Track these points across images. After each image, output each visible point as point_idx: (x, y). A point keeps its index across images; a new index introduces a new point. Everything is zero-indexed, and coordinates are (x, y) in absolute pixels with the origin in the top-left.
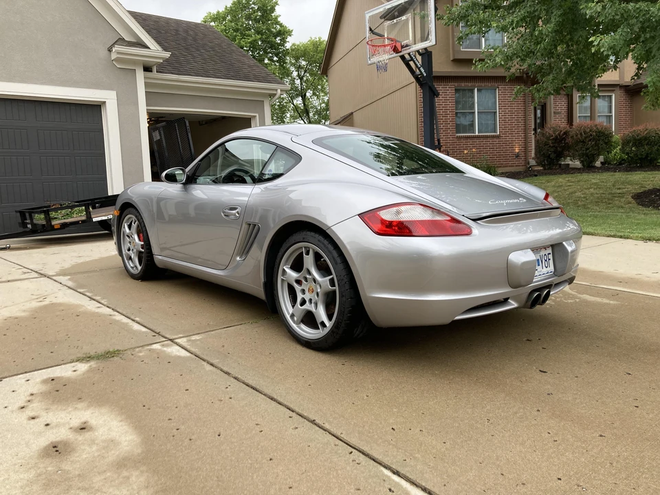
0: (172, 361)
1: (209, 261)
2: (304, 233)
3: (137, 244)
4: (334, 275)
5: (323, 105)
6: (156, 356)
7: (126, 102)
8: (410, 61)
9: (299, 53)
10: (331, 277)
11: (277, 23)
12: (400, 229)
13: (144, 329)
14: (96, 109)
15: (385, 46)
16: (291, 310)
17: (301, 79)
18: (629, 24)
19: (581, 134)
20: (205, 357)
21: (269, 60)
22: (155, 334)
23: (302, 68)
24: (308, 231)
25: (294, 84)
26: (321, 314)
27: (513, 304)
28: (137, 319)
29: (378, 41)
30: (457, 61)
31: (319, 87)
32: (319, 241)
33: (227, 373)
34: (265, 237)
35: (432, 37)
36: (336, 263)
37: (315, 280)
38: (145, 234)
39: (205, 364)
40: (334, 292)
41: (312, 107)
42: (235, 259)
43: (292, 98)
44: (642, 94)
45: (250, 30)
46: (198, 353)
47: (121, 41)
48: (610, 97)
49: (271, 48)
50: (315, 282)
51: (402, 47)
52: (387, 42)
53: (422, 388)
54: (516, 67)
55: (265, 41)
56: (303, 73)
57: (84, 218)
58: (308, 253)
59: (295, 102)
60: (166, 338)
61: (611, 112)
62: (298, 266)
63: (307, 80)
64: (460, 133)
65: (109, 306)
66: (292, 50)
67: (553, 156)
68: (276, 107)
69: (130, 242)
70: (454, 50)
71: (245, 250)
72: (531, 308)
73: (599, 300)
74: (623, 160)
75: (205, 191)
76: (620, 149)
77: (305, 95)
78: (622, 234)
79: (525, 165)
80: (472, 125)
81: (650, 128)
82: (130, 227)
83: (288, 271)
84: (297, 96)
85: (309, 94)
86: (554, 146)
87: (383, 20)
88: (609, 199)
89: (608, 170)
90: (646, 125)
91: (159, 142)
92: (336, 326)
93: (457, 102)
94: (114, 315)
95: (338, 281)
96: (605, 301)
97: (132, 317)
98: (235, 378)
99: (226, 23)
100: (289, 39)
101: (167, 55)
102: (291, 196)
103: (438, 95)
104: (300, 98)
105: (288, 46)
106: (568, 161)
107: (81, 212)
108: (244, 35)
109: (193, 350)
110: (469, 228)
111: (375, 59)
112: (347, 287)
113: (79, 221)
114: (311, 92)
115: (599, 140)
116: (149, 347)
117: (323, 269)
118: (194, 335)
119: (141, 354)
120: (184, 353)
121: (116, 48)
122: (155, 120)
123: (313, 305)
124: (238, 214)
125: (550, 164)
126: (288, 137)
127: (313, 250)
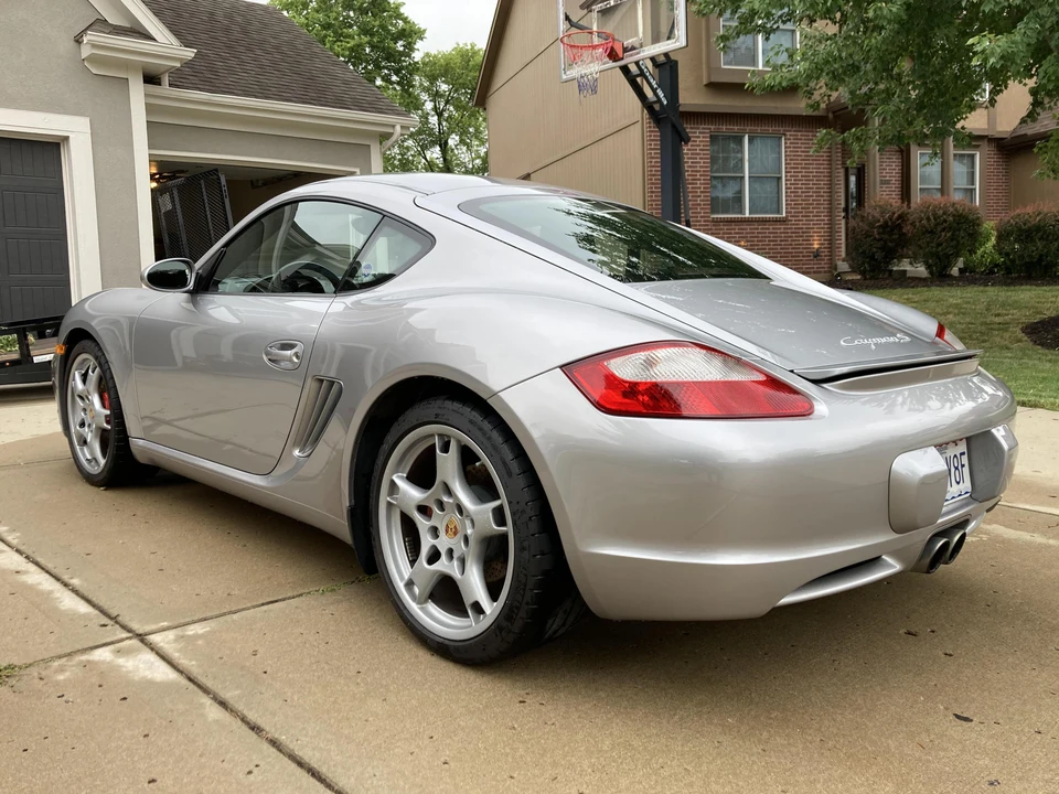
0: (129, 695)
1: (245, 448)
2: (439, 402)
3: (98, 414)
4: (503, 501)
5: (478, 162)
6: (95, 680)
7: (109, 139)
8: (638, 76)
9: (438, 69)
10: (497, 503)
11: (399, 16)
12: (656, 401)
13: (84, 608)
14: (49, 150)
15: (594, 47)
16: (407, 571)
17: (440, 115)
18: (1037, 15)
19: (928, 219)
20: (209, 683)
21: (383, 79)
22: (105, 620)
23: (441, 96)
24: (448, 399)
25: (427, 122)
26: (474, 584)
27: (892, 566)
28: (75, 582)
29: (580, 38)
30: (715, 87)
31: (471, 130)
32: (471, 422)
33: (255, 728)
34: (353, 411)
35: (681, 31)
36: (510, 474)
37: (460, 509)
38: (112, 393)
39: (207, 701)
40: (504, 537)
41: (458, 165)
42: (291, 453)
43: (424, 148)
44: (1035, 150)
45: (351, 26)
46: (195, 671)
47: (100, 24)
48: (973, 156)
49: (387, 59)
50: (461, 512)
51: (625, 50)
52: (596, 41)
53: (704, 768)
54: (822, 91)
55: (378, 47)
56: (442, 104)
57: (15, 356)
58: (445, 449)
59: (428, 155)
60: (129, 631)
61: (973, 183)
62: (423, 474)
63: (450, 117)
64: (718, 213)
65: (22, 548)
66: (425, 64)
67: (879, 256)
68: (396, 163)
69: (85, 410)
70: (709, 67)
71: (311, 435)
72: (928, 572)
73: (1025, 536)
74: (997, 265)
75: (232, 309)
76: (994, 246)
77: (446, 143)
78: (1025, 399)
79: (830, 272)
80: (739, 199)
81: (1045, 210)
82: (84, 377)
83: (403, 485)
84: (433, 143)
85: (453, 141)
86: (881, 239)
87: (586, 11)
88: (982, 334)
89: (973, 282)
90: (1039, 205)
91: (170, 215)
92: (507, 615)
93: (714, 160)
94: (26, 572)
95: (513, 514)
96: (1039, 539)
97: (65, 578)
98: (274, 743)
99: (308, 13)
100: (419, 45)
101: (190, 53)
102: (414, 320)
103: (687, 140)
104: (438, 148)
105: (417, 56)
106: (905, 266)
107: (9, 344)
108: (341, 35)
109: (184, 662)
110: (808, 399)
111: (575, 72)
112: (534, 526)
113: (4, 362)
114: (457, 138)
115: (959, 230)
116: (84, 657)
117: (480, 484)
118: (194, 622)
119: (61, 677)
120: (163, 673)
121: (89, 37)
122: (169, 175)
123: (455, 563)
124: (297, 357)
125: (873, 271)
126: (408, 197)
127: (459, 442)
